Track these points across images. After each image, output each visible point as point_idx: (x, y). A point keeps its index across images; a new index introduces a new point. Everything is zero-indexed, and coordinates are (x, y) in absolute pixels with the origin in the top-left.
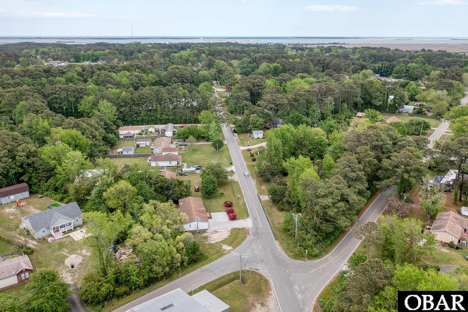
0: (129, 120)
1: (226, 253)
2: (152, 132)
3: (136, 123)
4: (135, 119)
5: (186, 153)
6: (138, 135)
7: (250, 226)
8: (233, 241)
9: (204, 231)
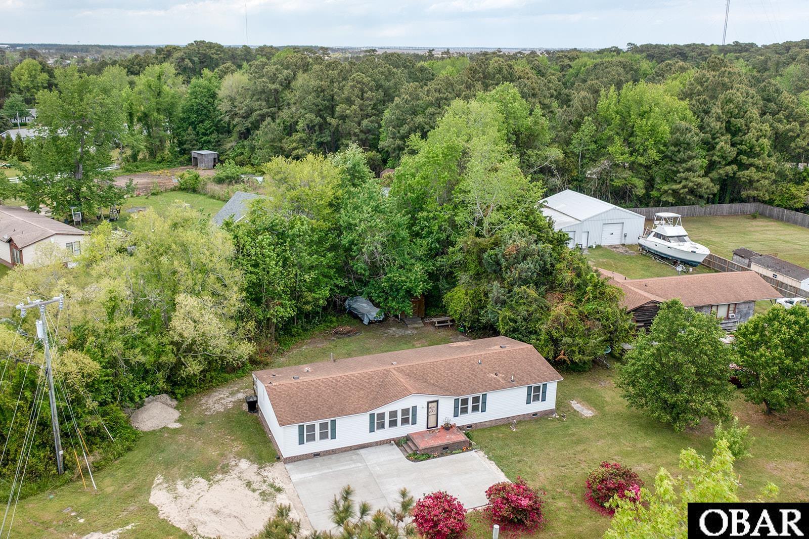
9: (274, 455)
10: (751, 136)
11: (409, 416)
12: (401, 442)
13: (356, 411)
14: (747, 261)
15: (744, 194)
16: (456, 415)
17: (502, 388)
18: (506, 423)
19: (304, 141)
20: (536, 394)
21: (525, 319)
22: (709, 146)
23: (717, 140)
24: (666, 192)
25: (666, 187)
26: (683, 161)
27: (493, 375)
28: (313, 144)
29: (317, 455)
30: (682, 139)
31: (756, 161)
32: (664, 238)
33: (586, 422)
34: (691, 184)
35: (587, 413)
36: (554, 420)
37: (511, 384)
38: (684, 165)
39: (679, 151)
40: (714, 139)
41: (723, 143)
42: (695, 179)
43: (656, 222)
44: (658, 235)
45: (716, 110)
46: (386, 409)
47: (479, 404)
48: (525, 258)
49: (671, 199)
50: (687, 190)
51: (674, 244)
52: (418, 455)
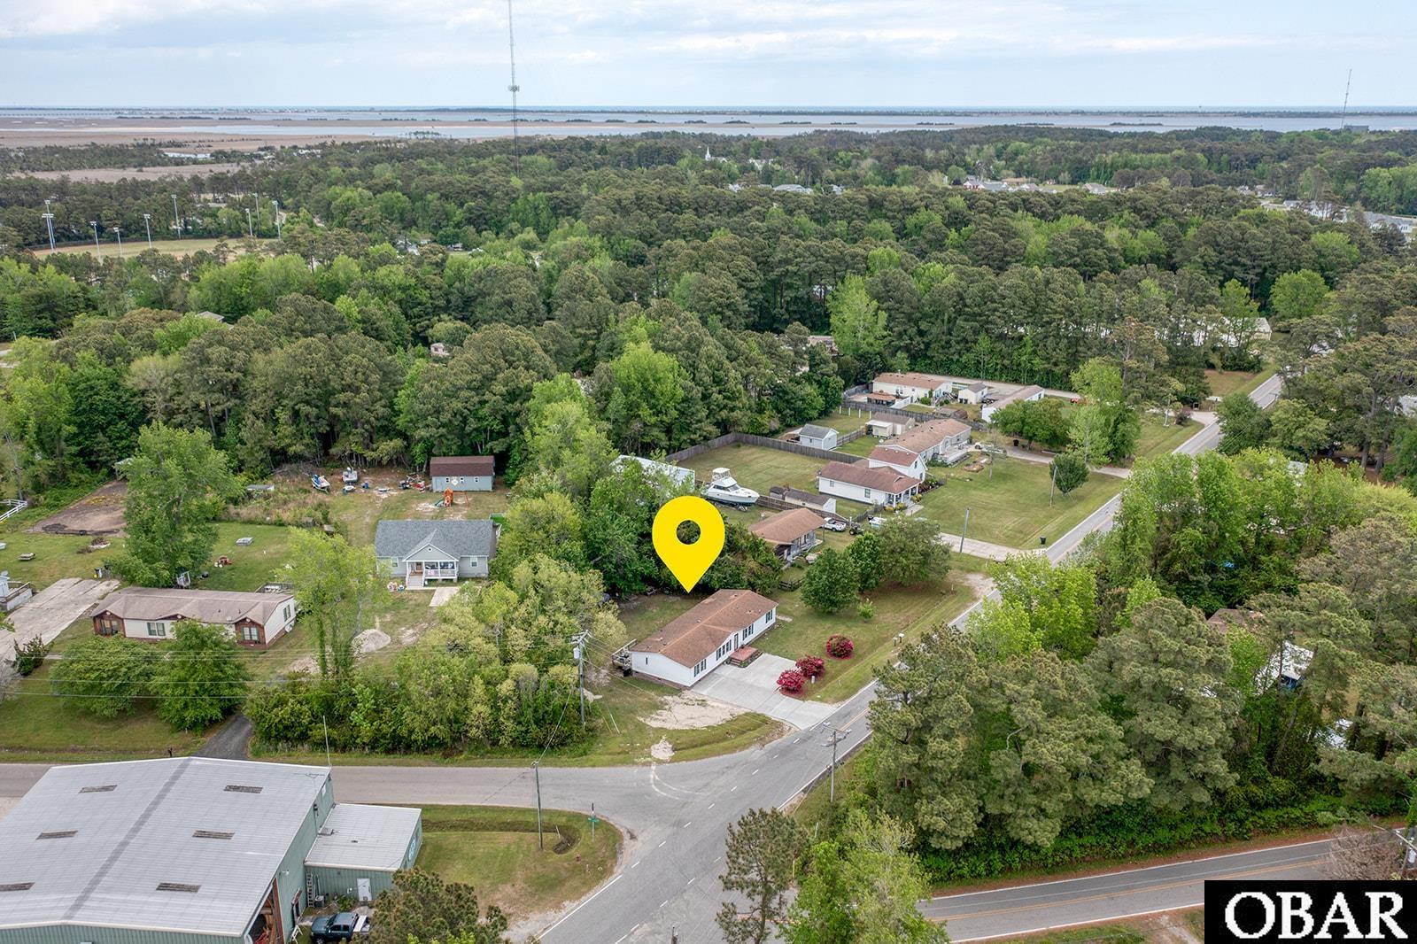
0: (939, 356)
1: (636, 764)
2: (966, 401)
3: (958, 369)
4: (956, 357)
5: (964, 480)
6: (919, 404)
7: (802, 726)
8: (702, 745)
9: (677, 689)
10: (731, 383)
11: (728, 646)
12: (730, 661)
13: (711, 650)
14: (781, 495)
16: (744, 639)
17: (758, 616)
18: (762, 636)
20: (768, 616)
22: (706, 398)
23: (710, 391)
25: (684, 437)
26: (694, 414)
27: (748, 612)
29: (700, 681)
30: (689, 396)
31: (738, 403)
32: (724, 489)
33: (792, 624)
35: (789, 620)
36: (778, 628)
37: (759, 613)
38: (695, 417)
39: (689, 407)
40: (706, 390)
43: (713, 477)
44: (719, 487)
46: (720, 646)
47: (751, 629)
51: (733, 493)
52: (743, 664)
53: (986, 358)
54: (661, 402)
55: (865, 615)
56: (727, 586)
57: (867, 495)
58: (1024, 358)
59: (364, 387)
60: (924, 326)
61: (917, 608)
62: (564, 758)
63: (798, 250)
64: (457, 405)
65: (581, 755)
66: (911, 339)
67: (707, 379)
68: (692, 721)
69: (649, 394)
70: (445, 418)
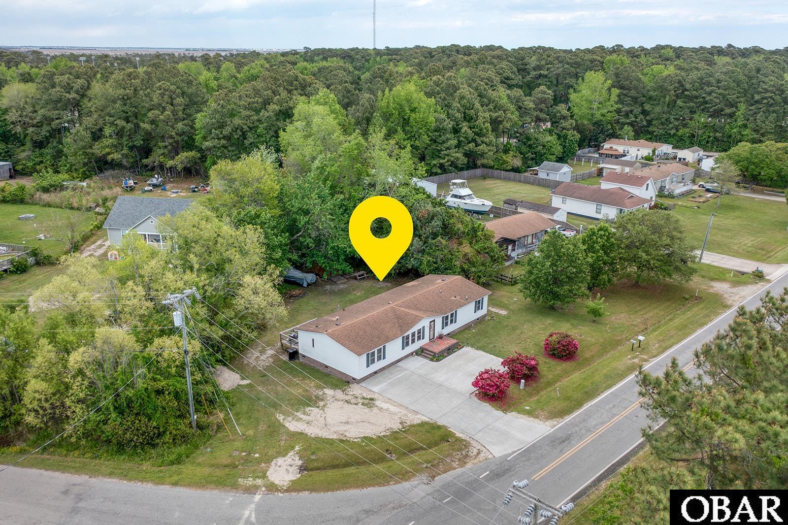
1: (237, 488)
2: (685, 159)
5: (692, 207)
6: (643, 161)
7: (498, 451)
8: (347, 465)
9: (343, 381)
10: (480, 121)
11: (420, 334)
12: (421, 352)
13: (395, 337)
14: (514, 206)
15: (479, 162)
16: (443, 328)
17: (465, 305)
18: (467, 327)
19: (115, 146)
20: (478, 306)
21: (442, 260)
22: (456, 131)
23: (460, 126)
24: (435, 165)
25: (435, 162)
26: (444, 142)
27: (453, 298)
28: (125, 148)
29: (376, 373)
30: (441, 126)
31: (485, 139)
32: (460, 197)
33: (507, 317)
34: (452, 159)
35: (503, 312)
36: (489, 320)
37: (467, 302)
38: (445, 145)
39: (440, 136)
40: (457, 125)
41: (465, 127)
42: (454, 155)
43: (452, 187)
44: (455, 196)
45: (456, 104)
46: (410, 333)
47: (453, 318)
48: (433, 218)
49: (439, 171)
50: (450, 163)
51: (469, 201)
52: (437, 357)
53: (700, 132)
54: (415, 129)
55: (595, 313)
56: (436, 271)
57: (598, 211)
58: (735, 130)
59: (169, 107)
60: (647, 107)
61: (655, 311)
62: (146, 466)
63: (549, 59)
64: (237, 121)
65: (172, 463)
66: (636, 118)
67: (459, 116)
68: (347, 427)
69: (406, 122)
70: (227, 131)
